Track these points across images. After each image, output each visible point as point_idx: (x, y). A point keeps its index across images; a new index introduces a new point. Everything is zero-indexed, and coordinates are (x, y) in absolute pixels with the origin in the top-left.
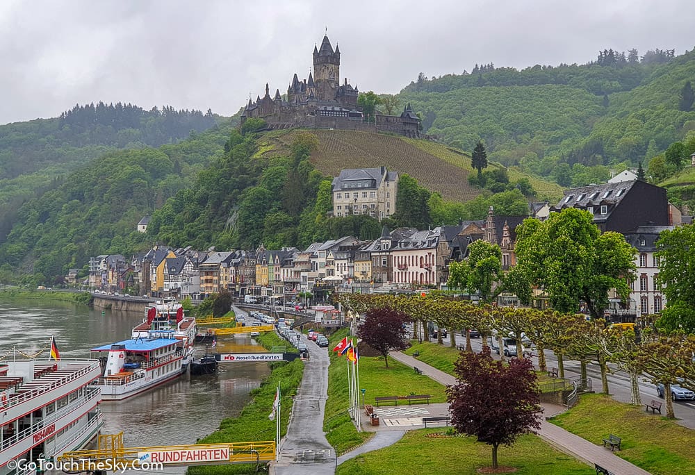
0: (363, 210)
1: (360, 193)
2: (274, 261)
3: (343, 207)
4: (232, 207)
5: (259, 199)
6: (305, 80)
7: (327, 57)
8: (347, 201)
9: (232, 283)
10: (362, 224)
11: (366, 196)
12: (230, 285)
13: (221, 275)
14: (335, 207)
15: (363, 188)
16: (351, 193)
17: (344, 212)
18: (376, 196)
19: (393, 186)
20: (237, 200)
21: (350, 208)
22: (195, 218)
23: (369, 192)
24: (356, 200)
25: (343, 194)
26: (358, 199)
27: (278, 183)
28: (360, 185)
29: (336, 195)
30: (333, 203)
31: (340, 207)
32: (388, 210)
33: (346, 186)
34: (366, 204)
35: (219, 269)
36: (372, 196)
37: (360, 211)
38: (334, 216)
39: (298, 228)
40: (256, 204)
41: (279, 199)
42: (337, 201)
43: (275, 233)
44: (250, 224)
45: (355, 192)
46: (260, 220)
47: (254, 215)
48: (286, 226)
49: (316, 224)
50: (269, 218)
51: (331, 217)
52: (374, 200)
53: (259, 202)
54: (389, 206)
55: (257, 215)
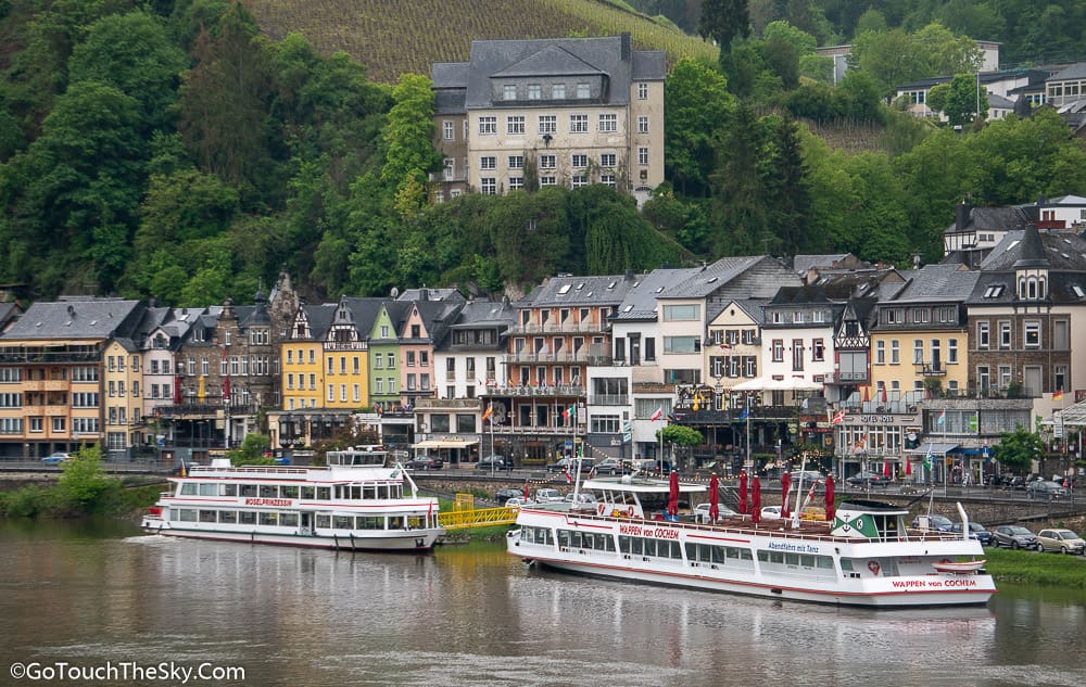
0: (573, 171)
1: (563, 118)
2: (399, 328)
3: (502, 161)
8: (517, 143)
9: (170, 403)
10: (593, 217)
11: (580, 127)
12: (167, 410)
13: (109, 377)
14: (474, 161)
15: (572, 102)
16: (532, 119)
17: (505, 176)
18: (620, 129)
19: (656, 92)
21: (525, 162)
23: (593, 116)
24: (548, 138)
25: (502, 118)
26: (554, 137)
27: (147, 69)
28: (559, 94)
29: (474, 120)
30: (462, 147)
31: (489, 162)
32: (644, 174)
33: (510, 95)
34: (584, 152)
35: (100, 357)
36: (607, 126)
37: (564, 173)
38: (469, 189)
39: (284, 225)
40: (100, 141)
41: (169, 126)
42: (479, 142)
43: (179, 241)
44: (85, 206)
45: (545, 113)
46: (118, 193)
47: (95, 177)
48: (218, 216)
49: (395, 214)
50: (163, 190)
51: (457, 192)
52: (611, 141)
53: (112, 134)
54: (644, 159)
55: (105, 178)
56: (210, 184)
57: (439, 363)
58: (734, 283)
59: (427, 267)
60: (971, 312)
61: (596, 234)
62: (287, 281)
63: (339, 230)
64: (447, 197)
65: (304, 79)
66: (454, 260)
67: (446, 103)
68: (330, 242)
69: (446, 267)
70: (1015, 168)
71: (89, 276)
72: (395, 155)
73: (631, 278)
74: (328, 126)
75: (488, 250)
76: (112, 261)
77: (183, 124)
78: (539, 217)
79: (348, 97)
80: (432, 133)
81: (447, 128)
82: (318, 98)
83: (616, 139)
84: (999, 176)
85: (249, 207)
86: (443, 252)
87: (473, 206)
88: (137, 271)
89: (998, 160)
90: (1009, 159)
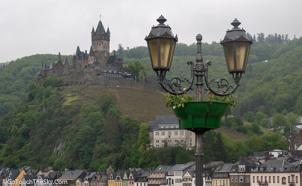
0: (175, 143)
1: (173, 132)
2: (128, 177)
3: (160, 141)
4: (57, 139)
5: (87, 134)
6: (86, 51)
7: (102, 35)
8: (163, 137)
10: (177, 153)
11: (177, 134)
14: (155, 141)
15: (175, 129)
16: (166, 132)
17: (161, 145)
18: (185, 134)
20: (60, 134)
21: (165, 141)
22: (21, 146)
23: (179, 132)
24: (170, 136)
25: (160, 132)
26: (171, 136)
27: (99, 123)
28: (172, 127)
29: (155, 132)
30: (153, 138)
31: (158, 141)
32: (191, 144)
33: (162, 127)
34: (177, 139)
35: (75, 182)
36: (182, 134)
37: (173, 144)
38: (154, 147)
39: (120, 155)
40: (86, 138)
41: (100, 135)
42: (156, 137)
43: (100, 158)
44: (82, 151)
45: (169, 131)
46: (89, 148)
47: (85, 145)
48: (108, 152)
49: (139, 152)
50: (98, 147)
51: (151, 148)
52: (183, 137)
53: (88, 136)
54: (191, 141)
55: (86, 145)
56: (107, 146)
57: (135, 184)
58: (189, 167)
59: (144, 164)
60: (230, 174)
61: (178, 157)
62: (111, 167)
63: (129, 156)
64: (149, 148)
65: (128, 124)
66: (150, 162)
67: (150, 130)
68: (127, 158)
69: (148, 164)
70: (269, 143)
71: (82, 166)
72: (140, 139)
73: (172, 166)
74: (131, 134)
75: (156, 160)
76: (87, 162)
77: (103, 134)
78: (165, 153)
79: (136, 128)
80: (148, 135)
81: (151, 134)
82: (129, 129)
83: (184, 137)
84: (266, 144)
85: (116, 151)
86: (147, 161)
87: (154, 150)
88: (92, 165)
89: (266, 142)
90: (268, 141)
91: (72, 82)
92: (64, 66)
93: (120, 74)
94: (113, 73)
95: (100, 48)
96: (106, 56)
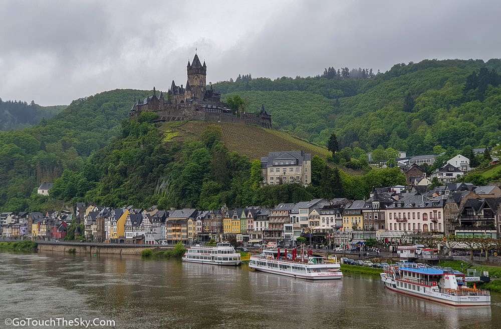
0: (290, 180)
1: (288, 168)
2: (246, 216)
3: (275, 178)
4: (159, 177)
5: (194, 172)
6: (182, 85)
7: (198, 69)
8: (278, 174)
9: (201, 232)
10: (294, 190)
11: (292, 171)
12: (200, 233)
13: (189, 226)
14: (269, 178)
15: (290, 165)
16: (281, 169)
17: (276, 182)
18: (300, 171)
19: (309, 163)
20: (163, 172)
21: (280, 179)
22: (119, 185)
23: (294, 168)
24: (285, 173)
25: (275, 169)
27: (205, 160)
28: (287, 163)
29: (269, 169)
30: (266, 175)
31: (272, 178)
32: (306, 181)
33: (277, 164)
34: (293, 176)
35: (187, 222)
36: (298, 170)
37: (288, 181)
38: (268, 185)
39: (231, 193)
40: (193, 175)
41: (207, 172)
42: (270, 174)
43: (209, 196)
44: (189, 189)
45: (284, 168)
46: (196, 186)
47: (192, 183)
48: (217, 191)
49: (252, 190)
50: (205, 185)
51: (265, 185)
52: (298, 173)
53: (195, 174)
54: (306, 177)
55: (194, 183)
56: (215, 184)
57: (255, 223)
58: (315, 205)
59: (258, 202)
60: (363, 211)
62: (225, 205)
63: (241, 194)
64: (263, 186)
65: (236, 161)
66: (264, 200)
67: (263, 166)
68: (239, 196)
69: (262, 202)
70: (388, 179)
71: (190, 204)
72: (252, 177)
73: (295, 204)
74: (241, 171)
75: (271, 198)
76: (194, 201)
77: (210, 171)
78: (282, 190)
79: (245, 165)
80: (260, 172)
81: (264, 171)
82: (238, 165)
83: (300, 173)
84: (385, 181)
85: (224, 189)
86: (262, 197)
87: (268, 188)
88: (200, 203)
89: (384, 177)
90: (387, 177)
91: (169, 118)
92: (159, 102)
93: (220, 109)
94: (212, 108)
95: (196, 83)
96: (202, 91)
